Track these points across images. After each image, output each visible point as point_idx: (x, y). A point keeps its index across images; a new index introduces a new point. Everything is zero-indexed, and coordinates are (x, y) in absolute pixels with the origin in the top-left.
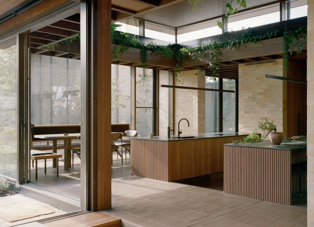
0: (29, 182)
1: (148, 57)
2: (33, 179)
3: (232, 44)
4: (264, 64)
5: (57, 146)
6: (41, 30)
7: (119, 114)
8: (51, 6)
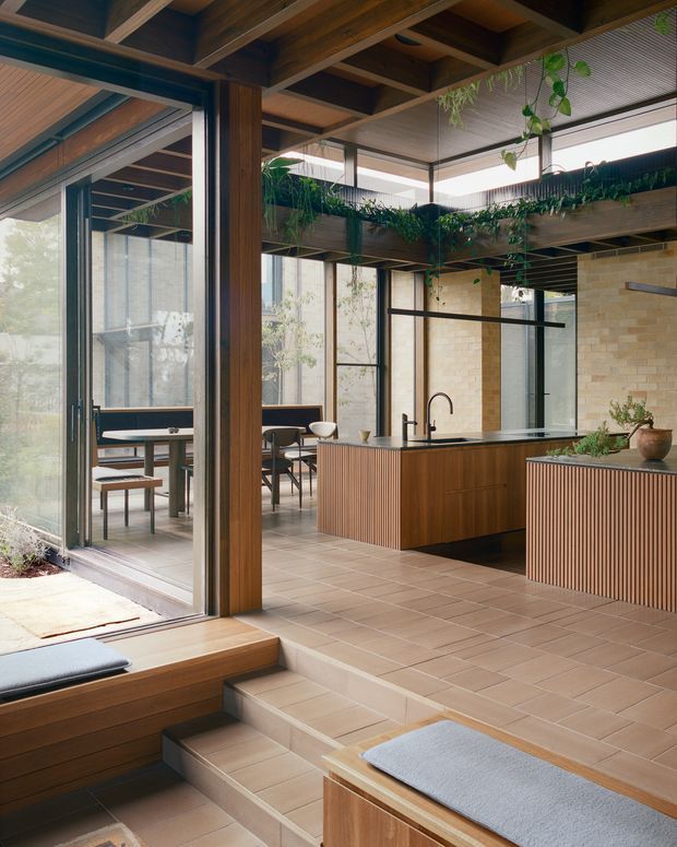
0: (88, 544)
1: (364, 239)
2: (98, 538)
3: (560, 203)
4: (639, 255)
5: (155, 459)
6: (114, 175)
7: (304, 382)
8: (133, 119)
